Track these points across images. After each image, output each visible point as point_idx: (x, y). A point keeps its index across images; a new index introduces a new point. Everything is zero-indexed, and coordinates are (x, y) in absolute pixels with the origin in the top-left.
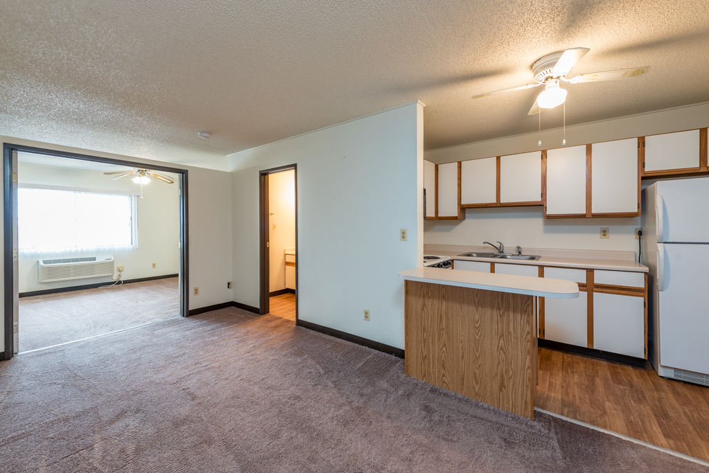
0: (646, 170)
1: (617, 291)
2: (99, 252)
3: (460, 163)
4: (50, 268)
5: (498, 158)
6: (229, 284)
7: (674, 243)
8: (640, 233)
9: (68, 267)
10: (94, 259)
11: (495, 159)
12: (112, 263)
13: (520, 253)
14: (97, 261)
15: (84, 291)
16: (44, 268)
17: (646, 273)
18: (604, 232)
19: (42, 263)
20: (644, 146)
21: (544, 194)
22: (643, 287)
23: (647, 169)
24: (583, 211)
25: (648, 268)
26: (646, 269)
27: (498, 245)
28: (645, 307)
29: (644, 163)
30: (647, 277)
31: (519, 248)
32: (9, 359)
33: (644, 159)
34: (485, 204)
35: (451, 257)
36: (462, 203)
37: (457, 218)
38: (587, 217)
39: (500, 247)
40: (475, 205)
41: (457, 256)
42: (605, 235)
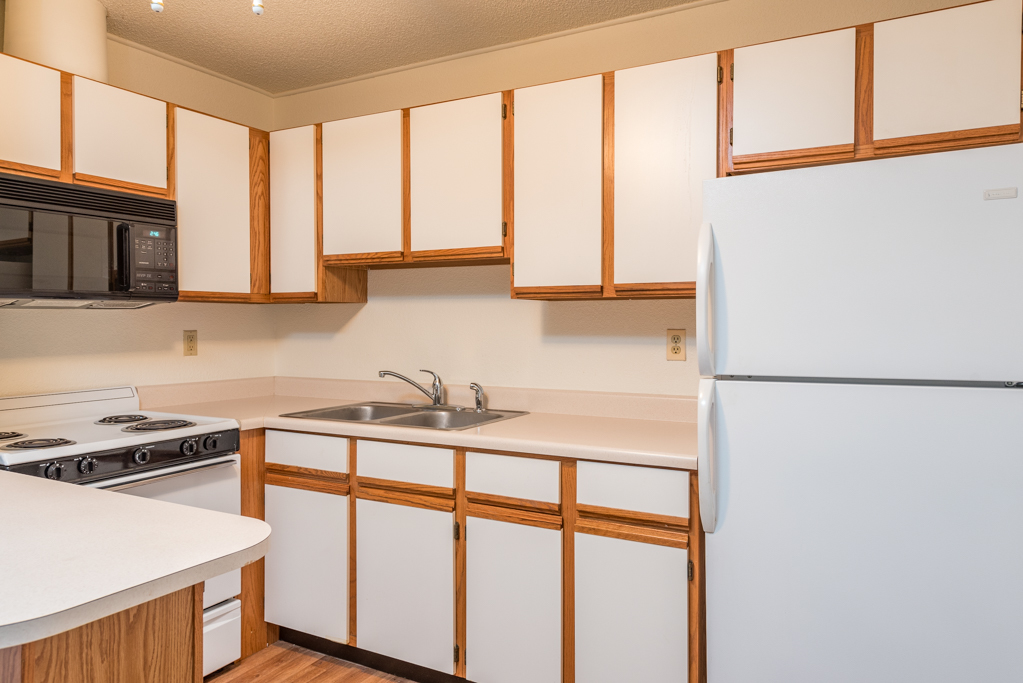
1: (628, 529)
3: (320, 128)
5: (406, 113)
7: (750, 378)
11: (398, 114)
13: (479, 404)
17: (692, 473)
18: (676, 343)
20: (732, 80)
21: (507, 229)
22: (687, 516)
24: (596, 280)
25: (695, 458)
26: (693, 461)
27: (426, 381)
28: (690, 580)
29: (731, 131)
30: (696, 482)
31: (476, 387)
34: (377, 253)
35: (240, 423)
36: (326, 252)
37: (320, 299)
38: (605, 295)
39: (434, 385)
40: (354, 257)
41: (281, 416)
42: (676, 350)
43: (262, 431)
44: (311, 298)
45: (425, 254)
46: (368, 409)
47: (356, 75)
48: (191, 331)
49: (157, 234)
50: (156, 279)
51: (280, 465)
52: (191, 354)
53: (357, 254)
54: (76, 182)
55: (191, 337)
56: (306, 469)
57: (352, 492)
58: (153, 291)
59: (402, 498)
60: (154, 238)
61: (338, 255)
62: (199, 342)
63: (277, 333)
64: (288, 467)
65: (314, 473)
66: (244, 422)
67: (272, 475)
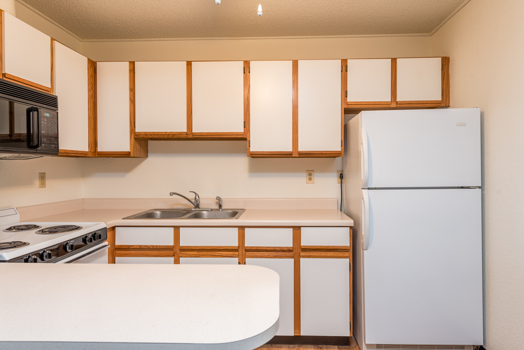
0: (348, 101)
1: (324, 254)
3: (132, 64)
5: (189, 64)
8: (341, 177)
11: (184, 64)
13: (220, 206)
17: (351, 227)
18: (310, 175)
20: (347, 71)
21: (247, 123)
22: (349, 245)
23: (349, 99)
24: (289, 148)
25: (352, 221)
26: (350, 222)
27: (192, 196)
28: (350, 271)
29: (346, 92)
30: (351, 231)
31: (219, 199)
33: (347, 87)
34: (171, 132)
35: (106, 224)
36: (137, 130)
37: (132, 155)
38: (293, 156)
39: (195, 198)
40: (157, 134)
41: (123, 219)
42: (310, 179)
43: (113, 228)
44: (126, 155)
45: (201, 134)
46: (158, 212)
47: (141, 38)
48: (43, 173)
49: (48, 115)
50: (48, 142)
51: (127, 246)
52: (43, 187)
53: (158, 133)
54: (4, 79)
55: (42, 177)
56: (146, 246)
57: (176, 255)
58: (47, 149)
59: (208, 254)
60: (46, 117)
61: (146, 133)
62: (47, 180)
63: (84, 174)
64: (133, 246)
65: (151, 247)
66: (108, 223)
67: (120, 252)
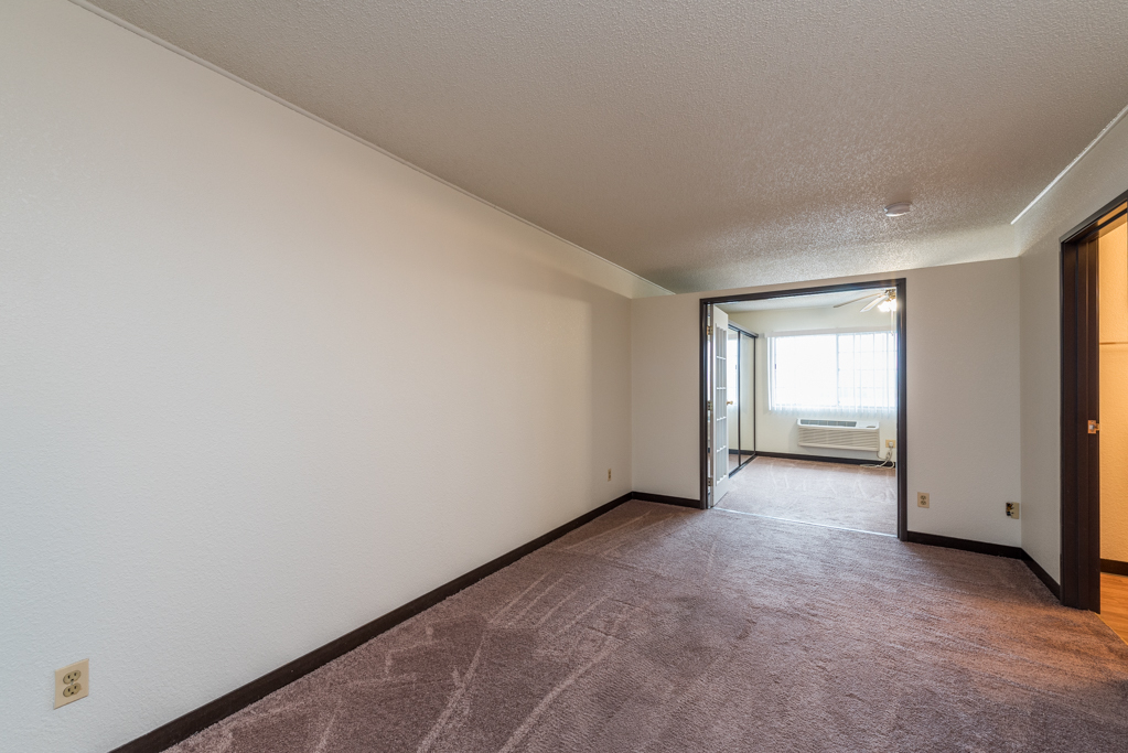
2: (863, 415)
4: (806, 429)
6: (1009, 506)
9: (824, 431)
10: (854, 424)
12: (877, 432)
14: (857, 427)
15: (840, 466)
16: (800, 428)
19: (799, 423)
32: (702, 509)
